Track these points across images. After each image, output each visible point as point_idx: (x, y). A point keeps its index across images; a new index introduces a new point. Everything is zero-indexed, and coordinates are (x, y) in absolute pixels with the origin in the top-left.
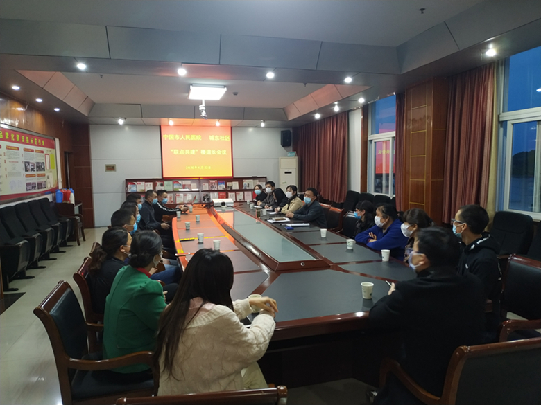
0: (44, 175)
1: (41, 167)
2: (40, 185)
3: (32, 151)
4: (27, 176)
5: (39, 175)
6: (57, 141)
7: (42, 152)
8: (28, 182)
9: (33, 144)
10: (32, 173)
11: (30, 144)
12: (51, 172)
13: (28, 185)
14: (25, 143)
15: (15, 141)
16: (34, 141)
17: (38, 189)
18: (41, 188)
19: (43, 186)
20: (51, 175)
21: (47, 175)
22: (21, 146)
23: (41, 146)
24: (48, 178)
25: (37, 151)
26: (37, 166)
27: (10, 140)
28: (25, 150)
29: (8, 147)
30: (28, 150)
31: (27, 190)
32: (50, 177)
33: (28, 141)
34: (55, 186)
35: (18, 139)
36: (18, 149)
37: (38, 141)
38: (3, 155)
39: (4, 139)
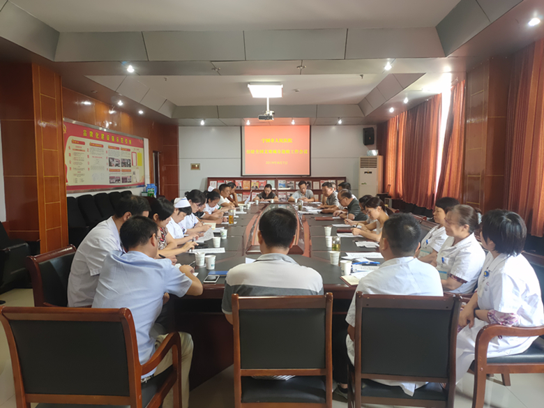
0: (130, 171)
1: (126, 163)
2: (124, 180)
3: (118, 148)
4: (111, 170)
5: (123, 171)
6: (146, 142)
7: (129, 150)
8: (112, 175)
9: (120, 143)
10: (117, 168)
11: (115, 142)
12: (138, 168)
13: (111, 178)
14: (110, 141)
15: (100, 139)
16: (120, 140)
17: (123, 182)
18: (126, 182)
19: (128, 180)
20: (137, 171)
21: (132, 171)
22: (106, 144)
23: (128, 145)
24: (134, 173)
25: (122, 149)
26: (122, 163)
27: (94, 138)
28: (110, 147)
29: (91, 144)
30: (113, 148)
31: (110, 183)
32: (136, 173)
33: (113, 140)
34: (142, 182)
35: (103, 138)
36: (102, 146)
37: (124, 140)
38: (86, 150)
39: (88, 137)
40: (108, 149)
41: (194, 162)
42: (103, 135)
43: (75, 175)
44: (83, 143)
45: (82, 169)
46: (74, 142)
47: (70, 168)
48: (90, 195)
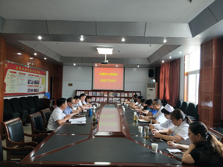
0: (38, 86)
1: (37, 83)
2: (35, 90)
3: (33, 75)
4: (29, 86)
5: (35, 86)
6: (47, 73)
7: (38, 76)
9: (34, 73)
10: (32, 85)
11: (32, 72)
12: (42, 85)
13: (29, 89)
14: (29, 72)
15: (24, 71)
16: (34, 71)
17: (34, 92)
18: (36, 91)
19: (37, 91)
20: (42, 86)
21: (40, 86)
22: (27, 73)
23: (38, 74)
24: (40, 87)
25: (35, 76)
26: (35, 82)
27: (21, 70)
28: (29, 75)
29: (20, 73)
30: (31, 75)
31: (28, 92)
32: (41, 87)
33: (31, 71)
34: (44, 91)
35: (26, 70)
36: (25, 74)
37: (36, 72)
38: (17, 76)
39: (18, 70)
40: (28, 76)
41: (70, 83)
42: (26, 69)
43: (10, 88)
44: (16, 73)
45: (14, 85)
46: (11, 72)
47: (8, 85)
48: (17, 98)
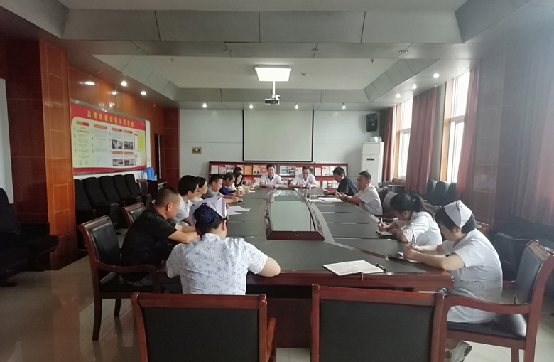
0: (132, 153)
1: (128, 146)
2: (127, 162)
3: (121, 130)
4: (114, 153)
5: (126, 153)
6: (148, 124)
7: (131, 132)
8: (115, 158)
9: (122, 125)
10: (120, 150)
11: (118, 124)
12: (139, 151)
13: (114, 160)
14: (114, 123)
15: (104, 121)
16: (123, 122)
17: (125, 165)
18: (128, 165)
19: (130, 163)
20: (139, 154)
21: (135, 153)
22: (110, 126)
23: (131, 127)
24: (136, 156)
25: (125, 131)
26: (125, 145)
27: (98, 119)
28: (113, 129)
29: (96, 126)
30: (116, 130)
31: (114, 165)
32: (138, 156)
33: (116, 121)
34: (143, 165)
35: (106, 119)
36: (106, 128)
37: (127, 122)
38: (90, 132)
39: (92, 118)
40: (111, 131)
41: (197, 146)
42: (106, 116)
43: (80, 157)
44: (87, 124)
45: (87, 151)
46: (79, 123)
47: (75, 150)
48: (95, 178)
